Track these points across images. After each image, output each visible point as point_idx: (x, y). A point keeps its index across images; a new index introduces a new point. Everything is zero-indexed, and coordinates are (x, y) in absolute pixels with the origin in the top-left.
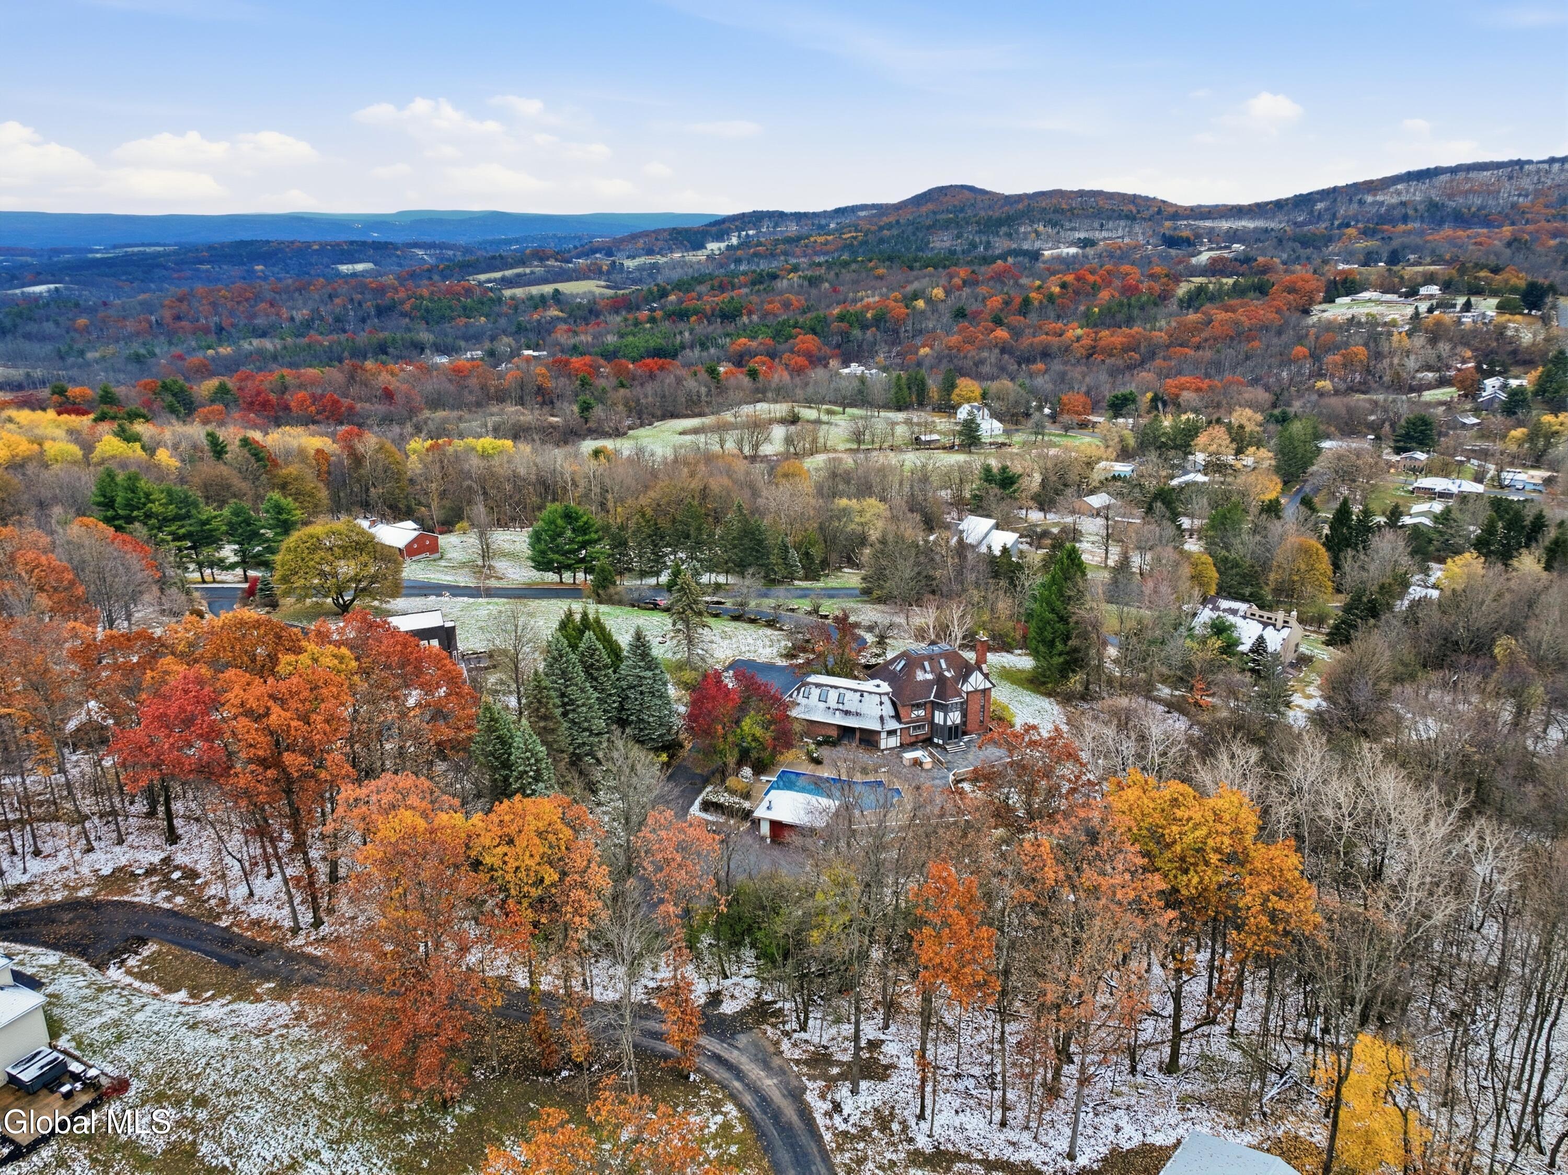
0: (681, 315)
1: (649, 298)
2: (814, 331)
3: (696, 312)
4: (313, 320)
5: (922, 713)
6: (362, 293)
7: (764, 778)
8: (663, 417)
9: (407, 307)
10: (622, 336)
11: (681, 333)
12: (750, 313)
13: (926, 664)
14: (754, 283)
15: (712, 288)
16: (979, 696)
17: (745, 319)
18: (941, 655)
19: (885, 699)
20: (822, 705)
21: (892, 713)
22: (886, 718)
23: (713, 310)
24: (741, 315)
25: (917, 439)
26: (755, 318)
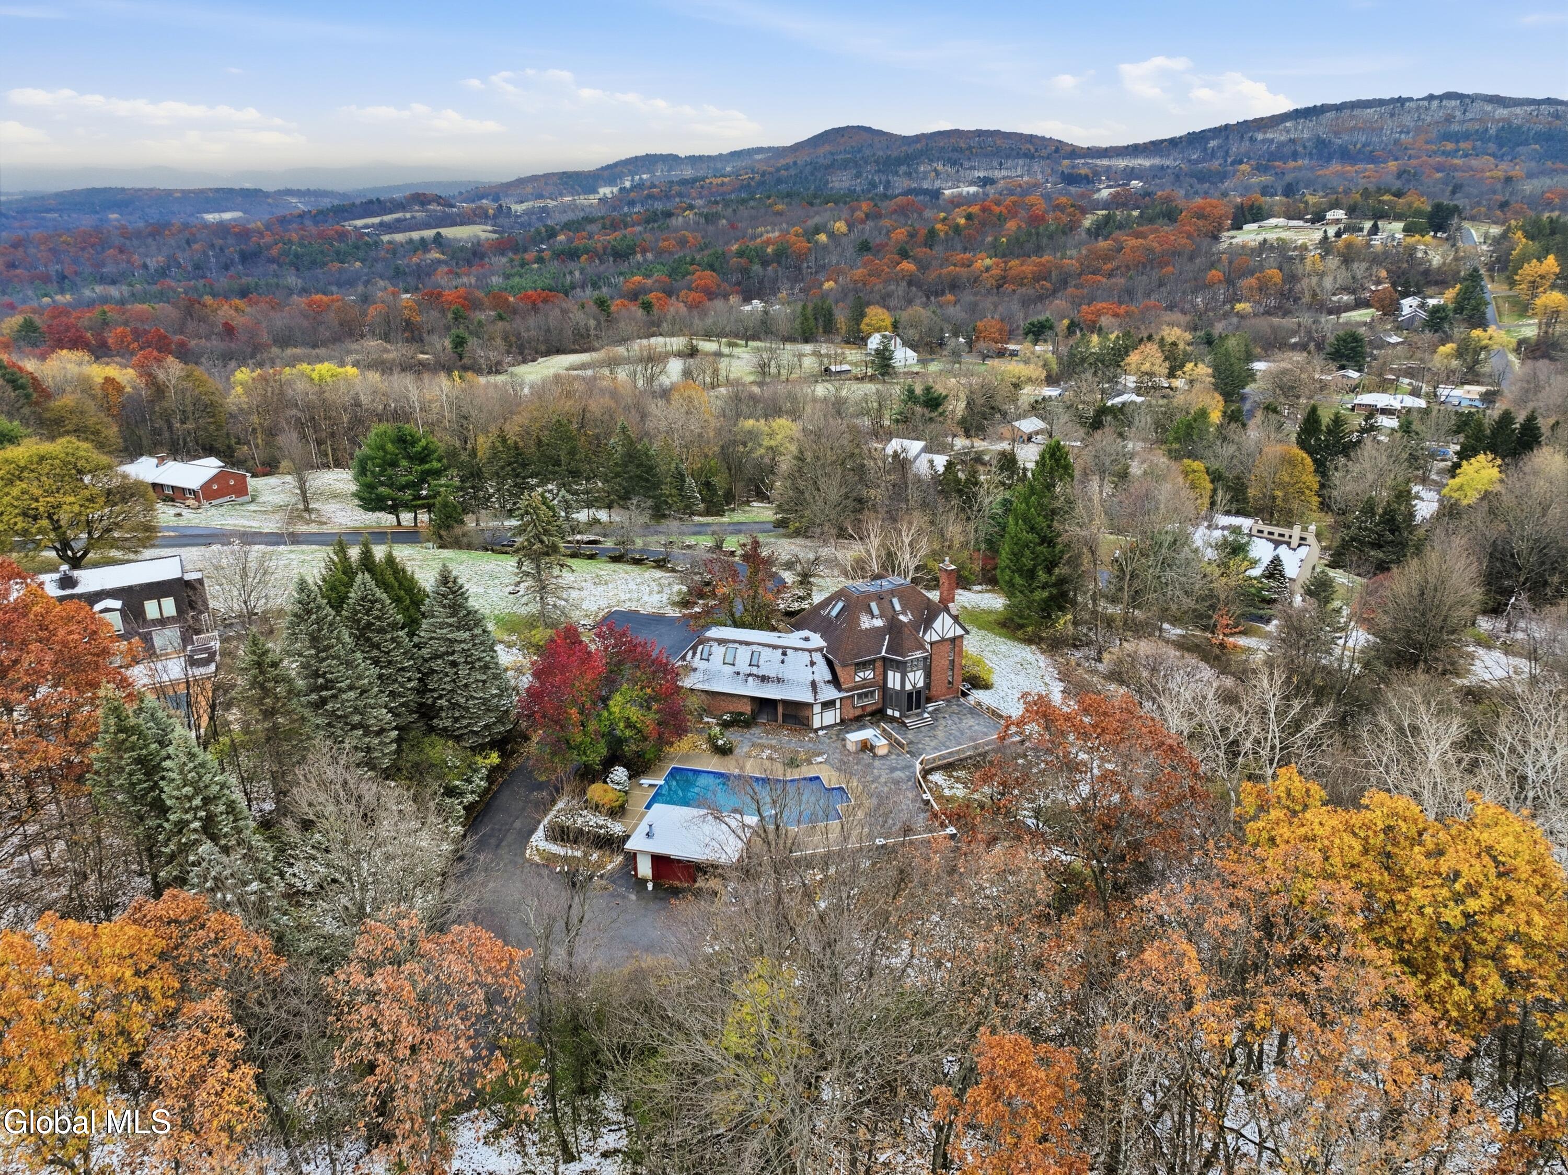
0: (572, 254)
1: (537, 239)
2: (712, 267)
3: (587, 251)
4: (169, 267)
5: (869, 674)
6: (225, 238)
7: (645, 782)
8: (548, 353)
9: (274, 252)
10: (507, 277)
11: (571, 273)
12: (644, 251)
13: (873, 605)
14: (648, 222)
15: (604, 227)
16: (948, 647)
17: (639, 257)
18: (892, 593)
19: (817, 657)
20: (729, 670)
21: (829, 677)
22: (820, 685)
23: (605, 249)
24: (635, 253)
25: (827, 370)
26: (649, 256)
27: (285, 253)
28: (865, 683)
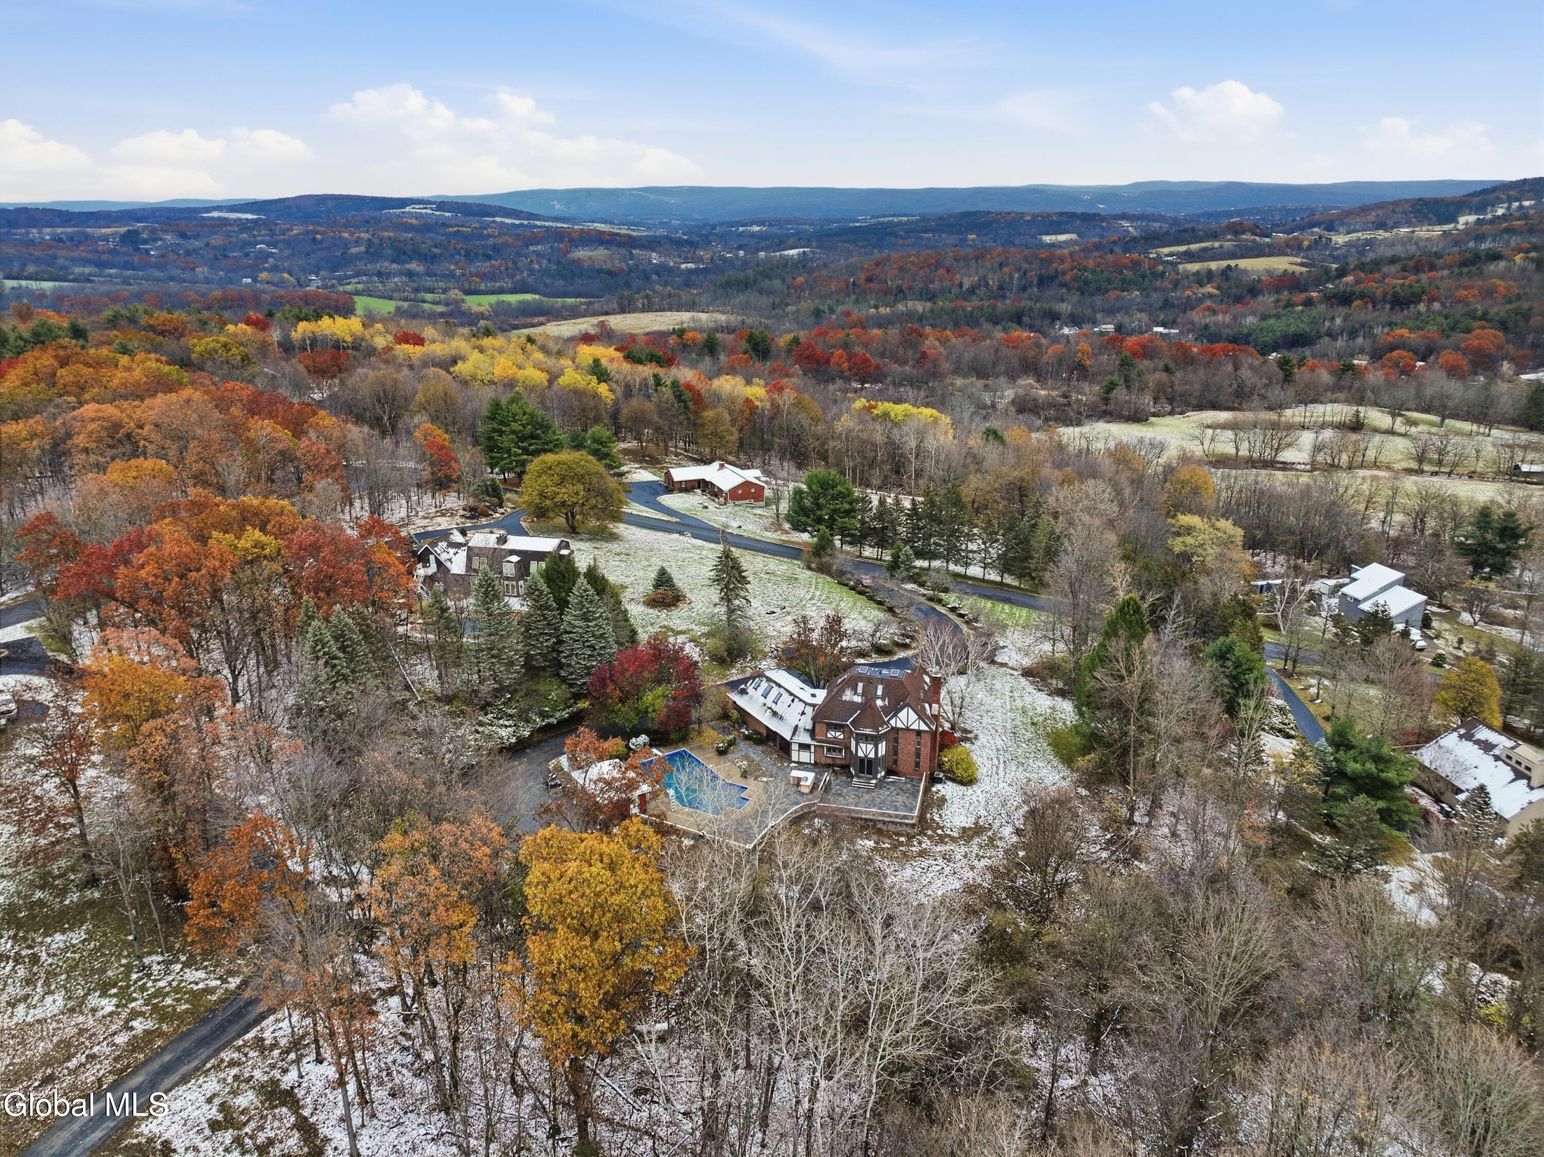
3: (1362, 296)
5: (840, 736)
7: (655, 751)
9: (1068, 277)
11: (1333, 318)
12: (1433, 299)
15: (1404, 269)
16: (914, 736)
17: (1422, 307)
19: (809, 711)
20: (762, 700)
21: (809, 727)
22: (802, 730)
23: (1385, 294)
24: (1420, 300)
25: (1517, 467)
26: (1437, 306)
27: (1076, 279)
28: (835, 740)
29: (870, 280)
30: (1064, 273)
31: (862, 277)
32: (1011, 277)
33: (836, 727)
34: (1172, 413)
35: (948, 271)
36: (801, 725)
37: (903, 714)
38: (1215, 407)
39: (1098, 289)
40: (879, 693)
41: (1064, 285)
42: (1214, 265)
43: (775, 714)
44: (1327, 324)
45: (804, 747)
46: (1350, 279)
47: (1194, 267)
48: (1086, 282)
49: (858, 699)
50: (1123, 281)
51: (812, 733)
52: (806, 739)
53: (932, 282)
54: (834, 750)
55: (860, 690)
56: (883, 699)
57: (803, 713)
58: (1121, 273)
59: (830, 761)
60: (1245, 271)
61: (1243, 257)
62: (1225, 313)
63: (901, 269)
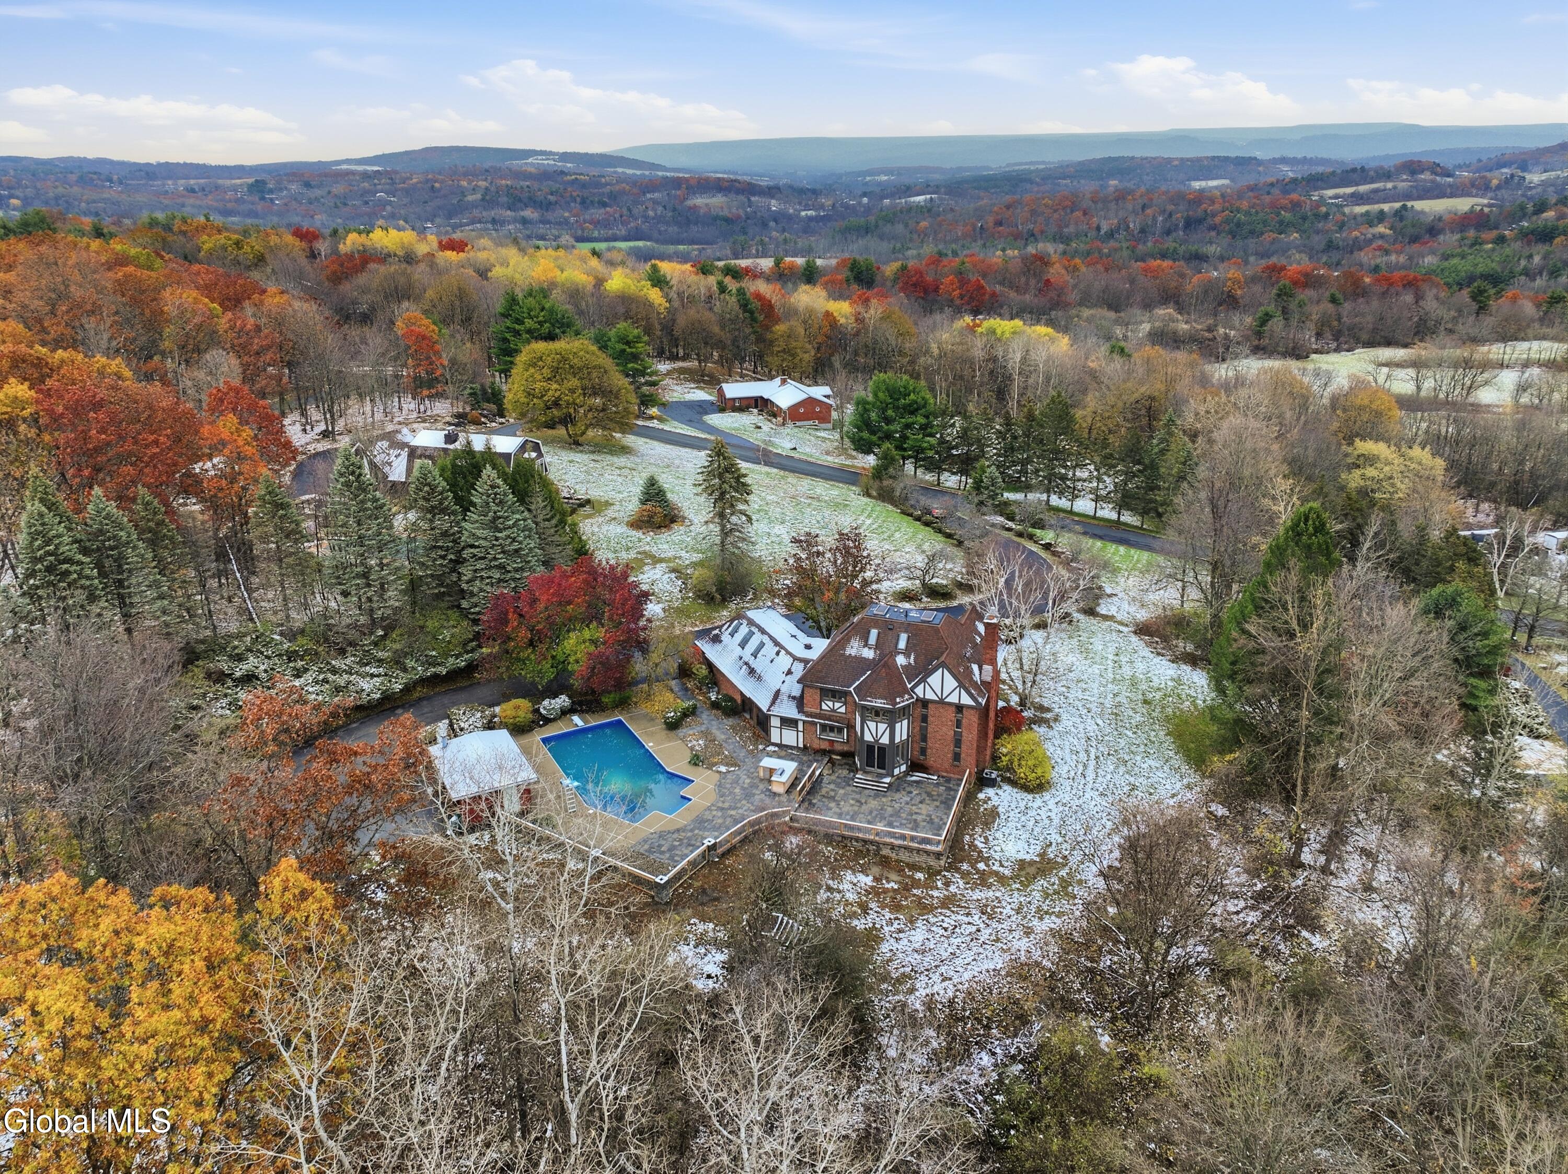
3: (1567, 232)
5: (840, 707)
7: (576, 719)
9: (1218, 220)
10: (1445, 258)
11: (1530, 256)
13: (874, 633)
16: (951, 714)
19: (799, 669)
20: (739, 652)
21: (797, 693)
27: (1227, 221)
28: (832, 715)
29: (999, 223)
30: (1214, 215)
31: (990, 220)
32: (1154, 219)
33: (835, 695)
34: (1337, 350)
35: (1085, 214)
36: (785, 689)
37: (935, 679)
38: (1388, 343)
39: (1252, 232)
40: (902, 645)
41: (1213, 228)
42: (1386, 207)
43: (752, 671)
44: (1523, 263)
45: (787, 722)
46: (1550, 214)
47: (1360, 209)
48: (1239, 225)
49: (869, 654)
50: (1281, 223)
51: (800, 702)
52: (790, 711)
53: (1067, 226)
54: (832, 729)
55: (873, 639)
56: (907, 654)
57: (789, 672)
58: (1278, 214)
59: (825, 746)
60: (1422, 212)
61: (1420, 198)
62: (1399, 253)
63: (1033, 212)
